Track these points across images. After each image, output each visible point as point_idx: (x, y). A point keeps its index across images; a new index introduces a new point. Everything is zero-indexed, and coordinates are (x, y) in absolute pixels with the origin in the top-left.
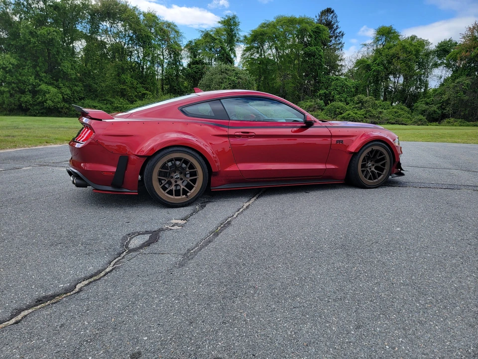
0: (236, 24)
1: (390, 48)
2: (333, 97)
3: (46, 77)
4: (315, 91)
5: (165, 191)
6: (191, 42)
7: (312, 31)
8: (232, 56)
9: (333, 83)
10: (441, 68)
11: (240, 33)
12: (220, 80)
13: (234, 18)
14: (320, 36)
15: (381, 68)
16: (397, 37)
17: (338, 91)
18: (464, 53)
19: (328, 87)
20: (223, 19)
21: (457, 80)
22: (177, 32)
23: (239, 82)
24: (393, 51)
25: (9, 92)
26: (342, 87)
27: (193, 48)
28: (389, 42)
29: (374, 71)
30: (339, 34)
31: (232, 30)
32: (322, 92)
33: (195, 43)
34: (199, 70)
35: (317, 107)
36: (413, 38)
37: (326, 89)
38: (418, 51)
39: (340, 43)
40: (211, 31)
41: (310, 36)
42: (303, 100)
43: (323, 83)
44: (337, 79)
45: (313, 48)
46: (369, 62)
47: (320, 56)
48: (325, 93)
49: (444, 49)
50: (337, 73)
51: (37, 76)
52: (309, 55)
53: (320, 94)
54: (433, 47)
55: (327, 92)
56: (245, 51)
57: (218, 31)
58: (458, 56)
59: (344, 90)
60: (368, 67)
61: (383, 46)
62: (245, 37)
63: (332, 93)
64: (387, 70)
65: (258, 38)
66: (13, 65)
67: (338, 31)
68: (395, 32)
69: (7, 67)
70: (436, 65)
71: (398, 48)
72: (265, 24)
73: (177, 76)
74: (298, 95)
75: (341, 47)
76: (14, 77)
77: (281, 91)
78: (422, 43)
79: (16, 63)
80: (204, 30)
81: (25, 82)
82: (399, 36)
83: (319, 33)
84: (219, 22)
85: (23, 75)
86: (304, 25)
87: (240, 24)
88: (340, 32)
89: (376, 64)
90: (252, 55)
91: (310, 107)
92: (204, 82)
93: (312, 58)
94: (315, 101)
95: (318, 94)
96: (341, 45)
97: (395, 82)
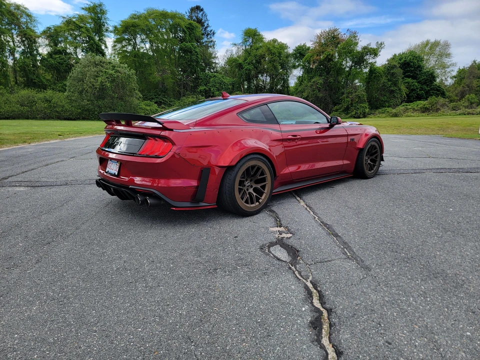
0: (103, 12)
1: (257, 49)
2: (213, 93)
4: (195, 87)
6: (49, 28)
7: (185, 27)
8: (103, 47)
9: (212, 79)
10: (299, 68)
11: (108, 22)
12: (96, 73)
13: (100, 5)
14: (194, 33)
15: (251, 67)
16: (261, 39)
17: (217, 88)
18: (315, 57)
19: (207, 84)
20: (87, 6)
21: (313, 80)
22: (29, 16)
23: (118, 76)
24: (260, 52)
26: (221, 84)
27: (53, 35)
28: (255, 43)
29: (246, 69)
30: (210, 32)
31: (100, 19)
32: (202, 88)
33: (55, 30)
34: (65, 61)
36: (275, 41)
37: (206, 85)
38: (280, 53)
39: (212, 41)
40: (74, 18)
41: (184, 32)
42: (184, 96)
43: (201, 79)
44: (215, 76)
45: (189, 44)
46: (240, 61)
47: (196, 52)
48: (205, 89)
49: (301, 52)
50: (212, 70)
52: (186, 51)
54: (291, 51)
55: (207, 89)
56: (115, 42)
57: (81, 18)
58: (312, 59)
59: (222, 87)
60: (240, 66)
61: (251, 46)
62: (115, 27)
63: (212, 89)
64: (257, 68)
65: (129, 29)
67: (209, 29)
68: (259, 35)
70: (295, 67)
71: (264, 49)
72: (135, 15)
74: (178, 91)
75: (214, 45)
77: (160, 86)
78: (283, 47)
80: (65, 16)
82: (263, 38)
83: (193, 29)
84: (83, 9)
86: (178, 20)
87: (108, 12)
88: (211, 31)
89: (247, 63)
90: (123, 47)
92: (75, 75)
93: (189, 54)
94: (197, 97)
95: (199, 90)
96: (212, 43)
97: (264, 81)
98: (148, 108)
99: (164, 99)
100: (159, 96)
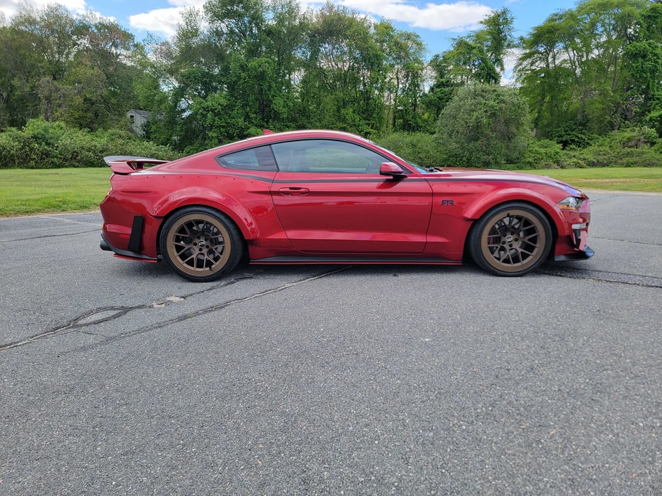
0: (506, 22)
3: (256, 118)
4: (643, 113)
5: (183, 260)
6: (437, 56)
7: (643, 16)
8: (498, 69)
11: (513, 34)
12: (472, 107)
13: (504, 13)
14: (657, 23)
20: (487, 18)
22: (419, 44)
25: (217, 137)
27: (439, 65)
31: (500, 32)
32: (654, 114)
33: (444, 57)
34: (446, 95)
35: (643, 140)
40: (469, 37)
41: (638, 24)
42: (618, 129)
43: (658, 98)
45: (643, 44)
47: (655, 55)
51: (247, 117)
52: (634, 56)
53: (651, 118)
56: (520, 59)
57: (478, 37)
62: (521, 39)
65: (543, 38)
66: (222, 105)
69: (216, 109)
72: (557, 15)
73: (415, 105)
74: (609, 122)
76: (223, 120)
77: (579, 117)
79: (225, 104)
80: (456, 37)
81: (234, 125)
83: (656, 17)
84: (481, 22)
85: (233, 118)
86: (628, 9)
87: (514, 20)
90: (532, 64)
91: (629, 139)
92: (448, 111)
93: (640, 59)
94: (640, 130)
95: (648, 118)
98: (543, 150)
99: (580, 136)
100: (572, 131)
